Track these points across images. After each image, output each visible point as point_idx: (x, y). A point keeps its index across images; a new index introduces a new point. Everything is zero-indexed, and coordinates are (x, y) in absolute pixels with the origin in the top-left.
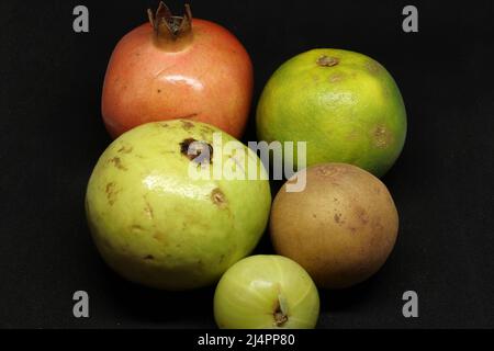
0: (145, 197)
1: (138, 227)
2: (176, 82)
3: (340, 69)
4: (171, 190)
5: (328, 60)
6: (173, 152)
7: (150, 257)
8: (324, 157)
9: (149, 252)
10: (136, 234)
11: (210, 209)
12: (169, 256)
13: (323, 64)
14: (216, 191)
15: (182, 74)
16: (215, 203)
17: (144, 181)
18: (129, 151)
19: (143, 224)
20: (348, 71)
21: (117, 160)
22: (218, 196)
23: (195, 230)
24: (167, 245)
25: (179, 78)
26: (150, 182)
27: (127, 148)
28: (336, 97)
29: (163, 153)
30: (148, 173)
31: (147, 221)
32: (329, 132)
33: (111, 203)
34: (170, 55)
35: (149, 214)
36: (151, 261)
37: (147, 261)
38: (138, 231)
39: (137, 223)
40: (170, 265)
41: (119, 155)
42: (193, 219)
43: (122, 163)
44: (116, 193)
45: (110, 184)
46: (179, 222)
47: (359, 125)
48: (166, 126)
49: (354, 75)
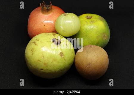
0: (42, 53)
1: (40, 61)
2: (49, 23)
3: (93, 19)
4: (49, 52)
5: (89, 17)
6: (50, 41)
7: (42, 69)
8: (90, 43)
9: (42, 68)
10: (39, 63)
11: (59, 58)
12: (47, 69)
13: (88, 18)
14: (61, 53)
15: (51, 21)
16: (61, 56)
17: (42, 49)
18: (38, 40)
19: (41, 60)
20: (95, 20)
21: (35, 42)
22: (62, 54)
23: (55, 63)
24: (47, 66)
25: (49, 22)
26: (44, 49)
27: (38, 39)
28: (92, 27)
29: (47, 41)
30: (43, 47)
31: (42, 59)
32: (91, 37)
33: (33, 54)
34: (46, 16)
35: (43, 58)
36: (42, 70)
37: (41, 70)
38: (39, 62)
39: (39, 60)
40: (47, 72)
41: (35, 41)
42: (55, 60)
43: (36, 44)
44: (34, 51)
45: (33, 49)
46: (51, 60)
47: (99, 34)
48: (48, 34)
49: (97, 21)
